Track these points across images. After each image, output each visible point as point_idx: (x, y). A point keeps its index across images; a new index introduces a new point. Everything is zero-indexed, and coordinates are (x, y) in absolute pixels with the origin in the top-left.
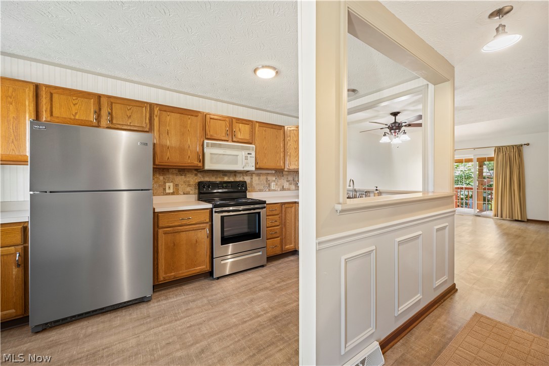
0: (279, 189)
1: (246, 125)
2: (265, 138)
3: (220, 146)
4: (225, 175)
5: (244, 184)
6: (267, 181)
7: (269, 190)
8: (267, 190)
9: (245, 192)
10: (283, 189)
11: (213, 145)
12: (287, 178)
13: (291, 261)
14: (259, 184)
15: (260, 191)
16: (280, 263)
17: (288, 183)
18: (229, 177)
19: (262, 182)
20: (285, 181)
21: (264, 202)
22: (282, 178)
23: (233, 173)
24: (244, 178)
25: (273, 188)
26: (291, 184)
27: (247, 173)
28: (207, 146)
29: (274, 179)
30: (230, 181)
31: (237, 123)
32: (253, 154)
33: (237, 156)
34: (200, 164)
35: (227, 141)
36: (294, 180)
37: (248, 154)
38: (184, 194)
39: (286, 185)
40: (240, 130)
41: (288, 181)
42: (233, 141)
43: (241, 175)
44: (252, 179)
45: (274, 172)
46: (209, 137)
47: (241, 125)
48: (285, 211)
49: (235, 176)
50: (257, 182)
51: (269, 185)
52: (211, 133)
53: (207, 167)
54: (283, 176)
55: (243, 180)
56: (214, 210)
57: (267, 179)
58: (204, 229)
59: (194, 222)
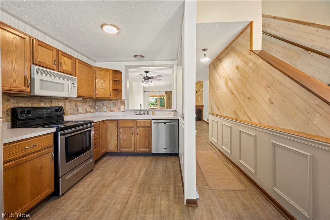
0: (84, 112)
1: (70, 59)
2: (82, 72)
3: (49, 74)
4: (42, 101)
5: (61, 109)
6: (76, 107)
7: (78, 114)
8: (76, 113)
9: (61, 117)
10: (87, 112)
11: (43, 72)
12: (89, 104)
13: (107, 160)
14: (70, 109)
15: (72, 114)
16: (102, 164)
17: (89, 107)
18: (45, 103)
19: (73, 107)
20: (88, 106)
21: (92, 122)
22: (86, 104)
23: (49, 99)
24: (59, 104)
25: (80, 112)
26: (91, 108)
28: (37, 72)
29: (81, 104)
30: (46, 106)
31: (62, 55)
32: (76, 84)
33: (63, 84)
34: (28, 90)
35: (54, 70)
36: (93, 105)
37: (72, 84)
39: (89, 109)
40: (64, 62)
41: (89, 106)
42: (58, 71)
43: (56, 101)
44: (65, 104)
45: (81, 99)
46: (37, 63)
47: (65, 58)
48: (101, 127)
49: (51, 102)
50: (69, 107)
51: (78, 109)
52: (39, 58)
53: (38, 92)
54: (86, 102)
55: (58, 106)
57: (76, 104)
58: (49, 153)
59: (39, 149)
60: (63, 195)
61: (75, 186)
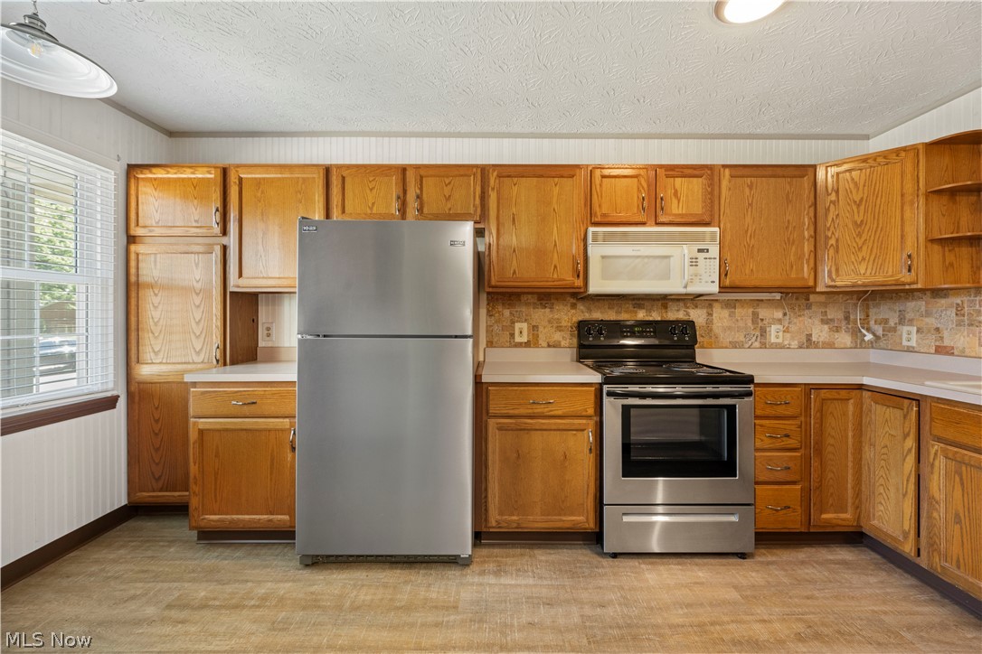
0: (795, 344)
1: (695, 180)
2: (750, 205)
3: (625, 238)
4: (640, 307)
5: (689, 326)
6: (754, 322)
7: (763, 346)
8: (757, 344)
9: (691, 345)
10: (809, 343)
11: (608, 238)
12: (825, 313)
14: (730, 328)
15: (735, 345)
16: (803, 563)
17: (826, 327)
18: (649, 311)
19: (741, 324)
20: (817, 322)
21: (749, 380)
22: (807, 312)
23: (658, 300)
24: (688, 314)
25: (773, 340)
26: (837, 329)
27: (695, 299)
28: (595, 240)
29: (779, 314)
30: (651, 319)
31: (667, 176)
32: (714, 251)
33: (668, 257)
34: (579, 283)
35: (643, 224)
36: (847, 318)
37: (700, 251)
38: (549, 346)
39: (820, 332)
40: (676, 192)
41: (824, 322)
42: (657, 224)
43: (681, 304)
44: (710, 314)
45: (778, 296)
46: (598, 219)
47: (678, 181)
48: (821, 410)
49: (665, 307)
50: (726, 324)
51: (763, 332)
52: (603, 208)
53: (595, 287)
54: (809, 307)
55: (686, 318)
56: (606, 388)
57: (755, 315)
58: (583, 430)
59: (559, 413)
60: (615, 555)
61: (651, 560)
